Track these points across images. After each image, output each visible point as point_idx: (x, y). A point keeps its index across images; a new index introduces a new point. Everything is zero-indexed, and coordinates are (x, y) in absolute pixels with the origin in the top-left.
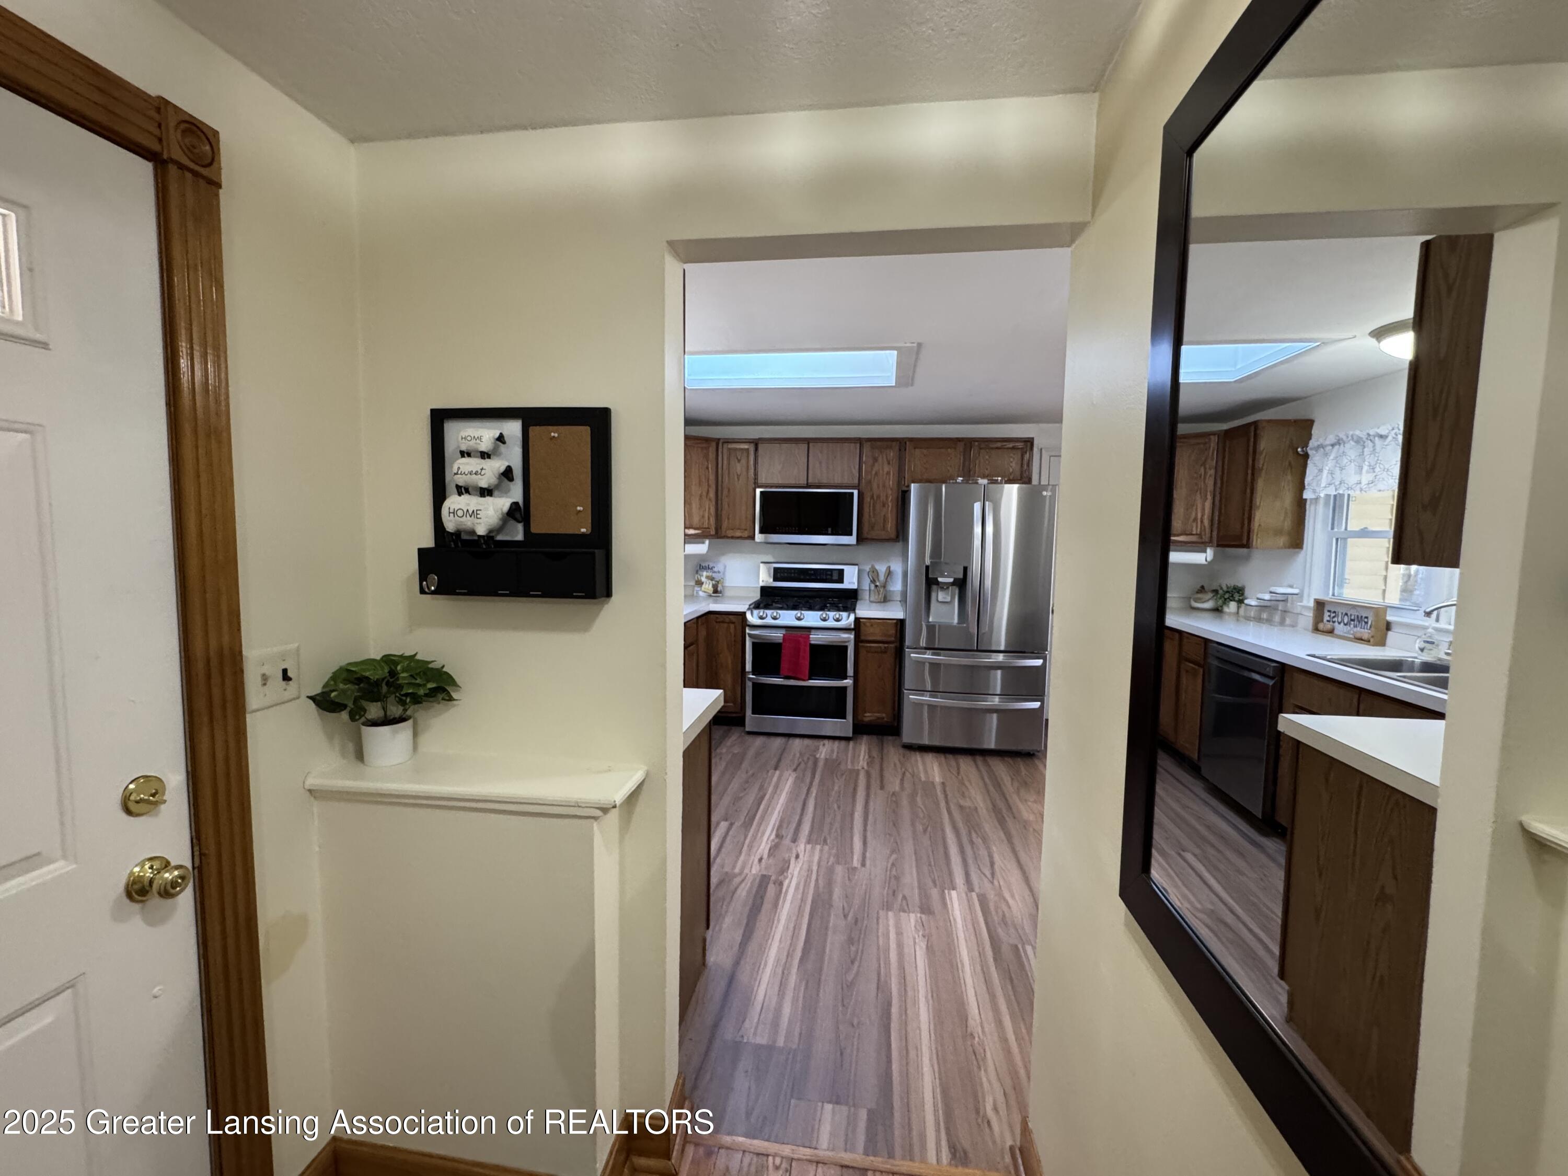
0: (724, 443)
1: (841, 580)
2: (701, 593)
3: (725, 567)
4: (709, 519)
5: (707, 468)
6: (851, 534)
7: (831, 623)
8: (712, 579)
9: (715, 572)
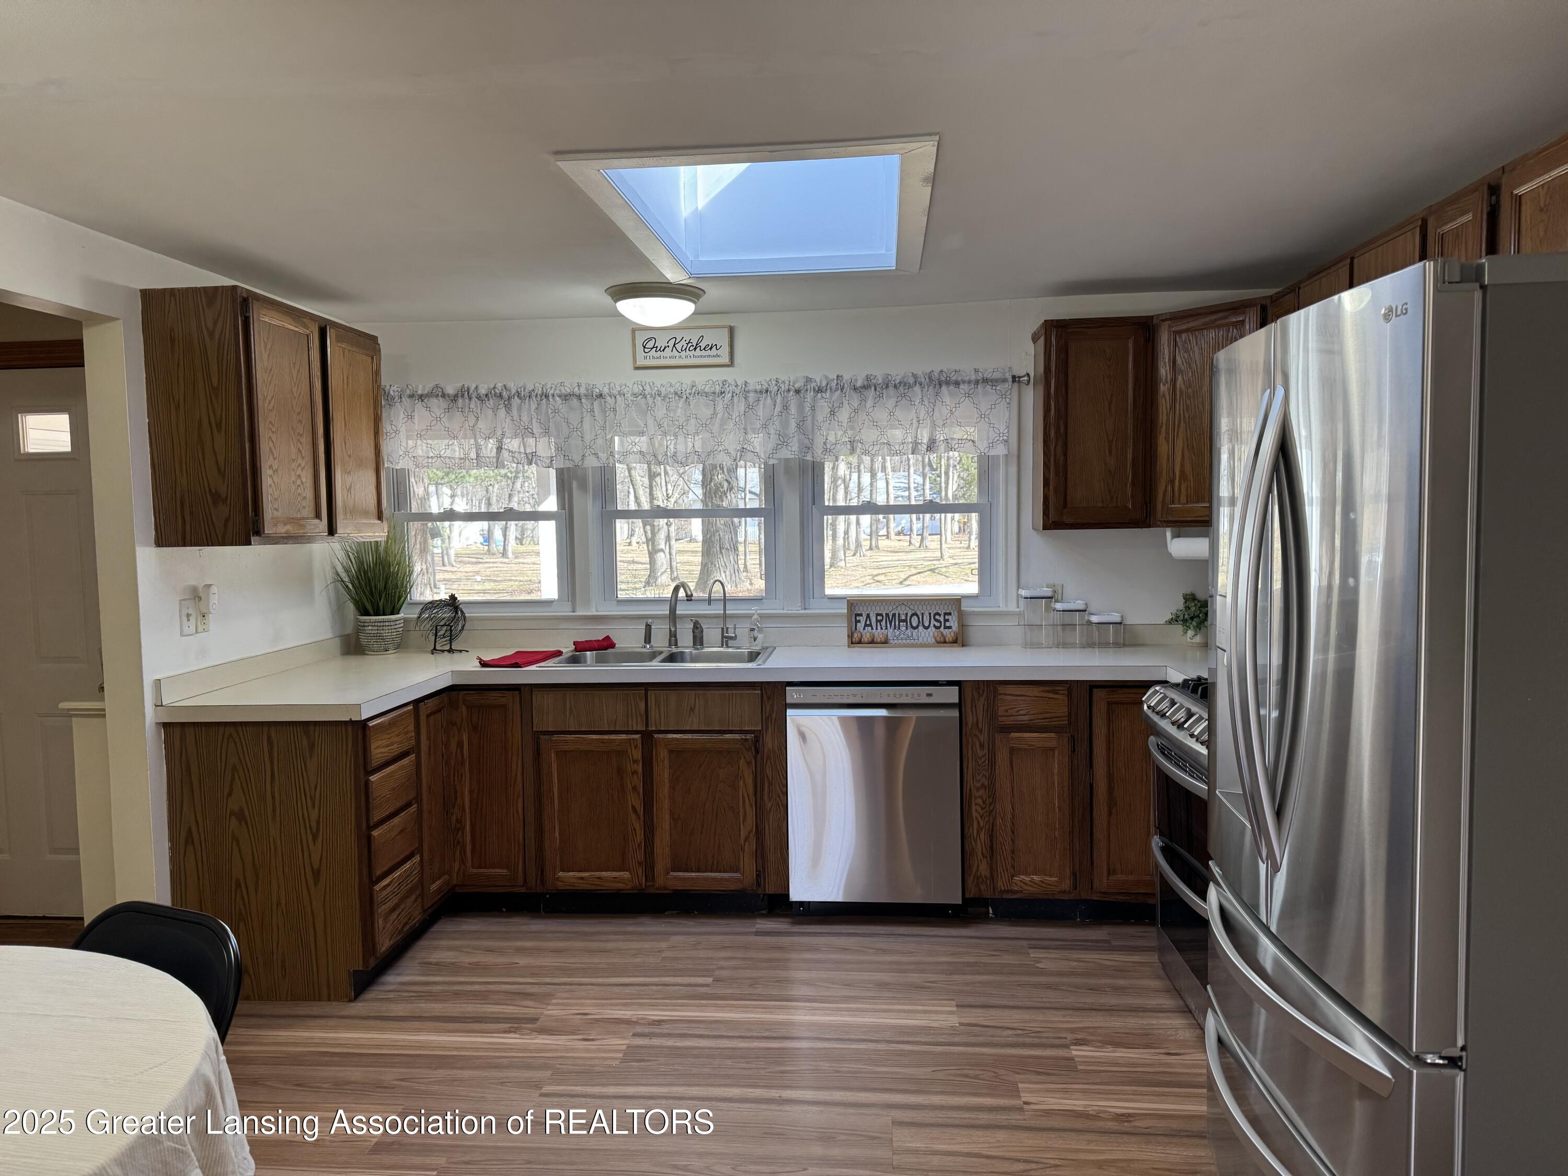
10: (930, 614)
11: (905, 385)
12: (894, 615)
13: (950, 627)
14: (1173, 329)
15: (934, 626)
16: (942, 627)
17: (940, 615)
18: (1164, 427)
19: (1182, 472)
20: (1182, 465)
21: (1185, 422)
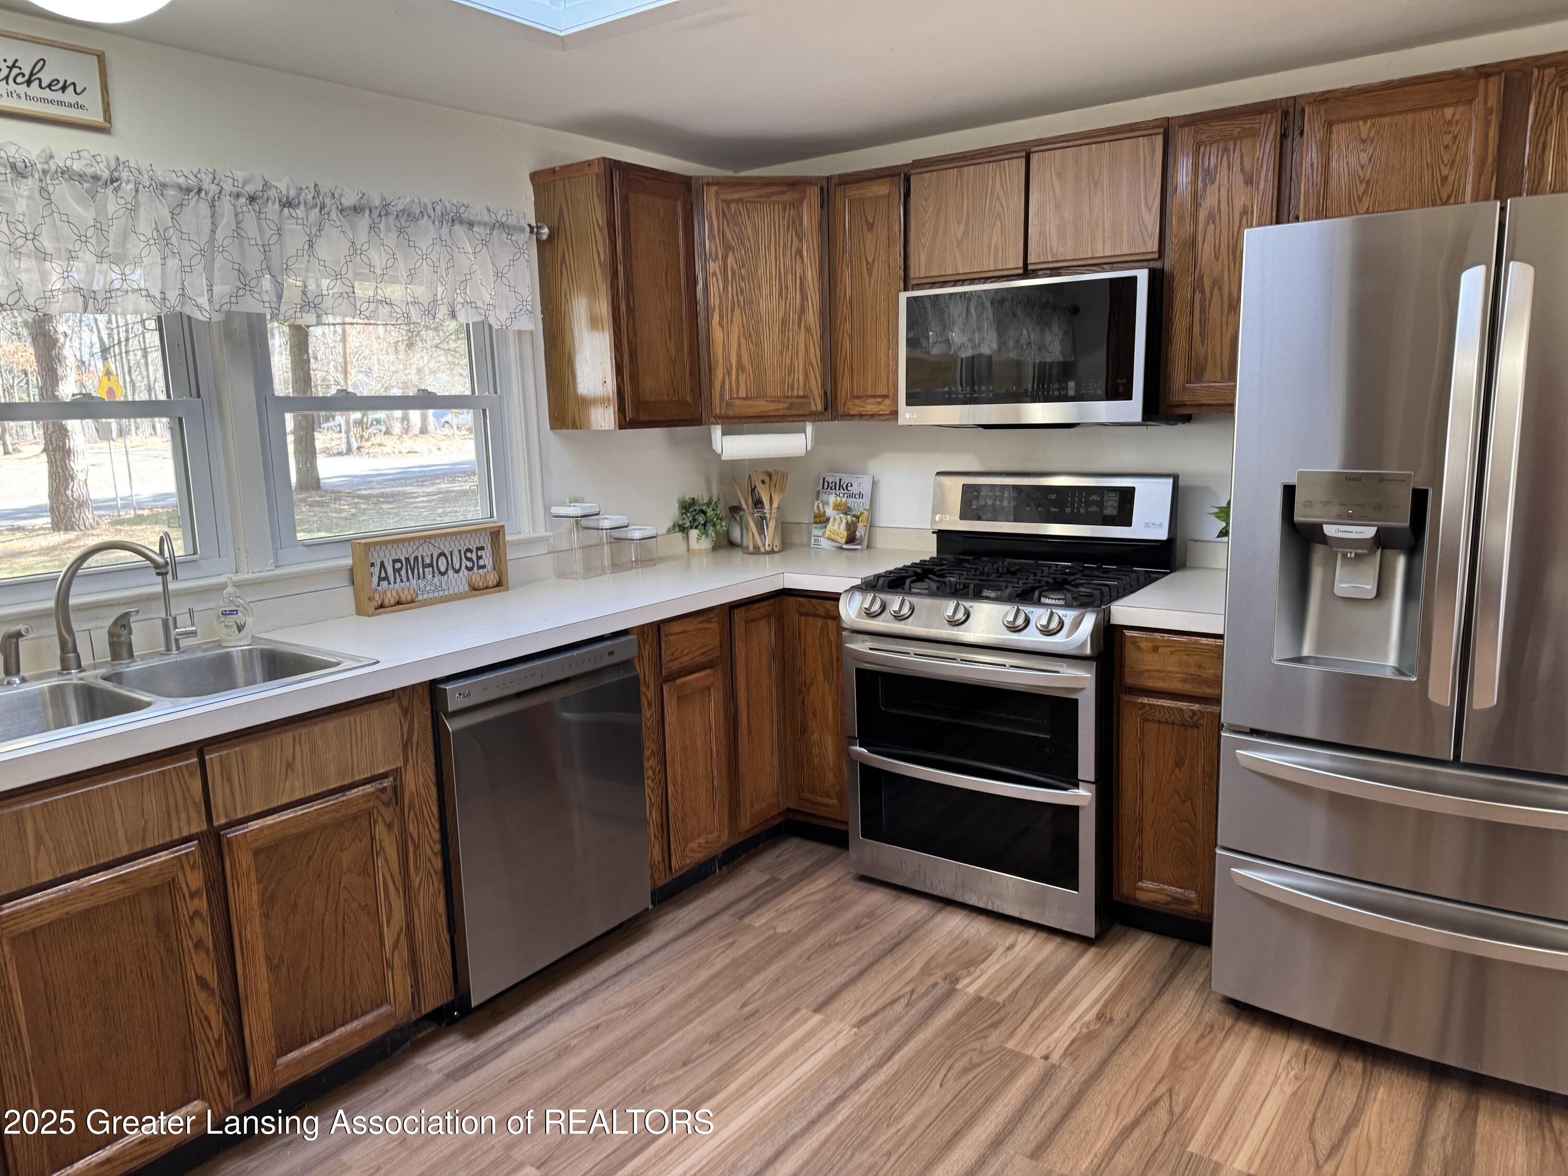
0: (836, 185)
1: (1125, 518)
2: (824, 543)
3: (874, 484)
4: (806, 375)
5: (799, 253)
6: (1128, 396)
7: (1031, 638)
8: (847, 511)
9: (850, 496)
10: (460, 551)
11: (409, 215)
12: (416, 558)
13: (484, 567)
14: (723, 197)
15: (467, 567)
16: (476, 568)
17: (471, 551)
18: (717, 310)
19: (739, 362)
20: (739, 356)
21: (739, 305)
